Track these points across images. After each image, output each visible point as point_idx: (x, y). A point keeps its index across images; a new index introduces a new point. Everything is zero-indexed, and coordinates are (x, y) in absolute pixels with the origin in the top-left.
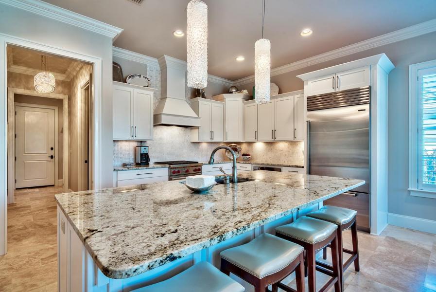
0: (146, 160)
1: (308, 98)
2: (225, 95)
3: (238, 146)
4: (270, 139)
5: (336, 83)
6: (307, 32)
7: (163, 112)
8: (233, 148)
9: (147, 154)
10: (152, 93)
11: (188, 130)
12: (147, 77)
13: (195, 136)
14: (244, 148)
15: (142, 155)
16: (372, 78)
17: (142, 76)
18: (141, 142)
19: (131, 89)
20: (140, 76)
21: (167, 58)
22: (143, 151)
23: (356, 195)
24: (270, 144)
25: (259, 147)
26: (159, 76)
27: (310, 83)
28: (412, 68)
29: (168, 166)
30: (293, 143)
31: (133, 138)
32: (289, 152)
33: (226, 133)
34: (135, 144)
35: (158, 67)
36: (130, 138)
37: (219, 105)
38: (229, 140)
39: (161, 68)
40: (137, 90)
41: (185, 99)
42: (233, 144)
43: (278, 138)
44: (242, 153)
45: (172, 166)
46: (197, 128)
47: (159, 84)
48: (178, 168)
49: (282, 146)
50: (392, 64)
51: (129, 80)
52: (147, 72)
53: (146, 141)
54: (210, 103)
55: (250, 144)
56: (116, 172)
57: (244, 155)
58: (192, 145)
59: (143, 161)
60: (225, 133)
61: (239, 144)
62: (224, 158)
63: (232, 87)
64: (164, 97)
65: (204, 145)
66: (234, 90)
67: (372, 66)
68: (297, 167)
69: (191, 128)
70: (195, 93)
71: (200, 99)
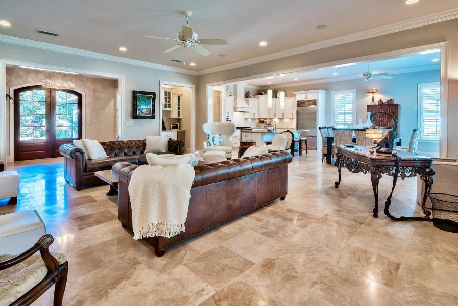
1: (297, 102)
2: (260, 96)
4: (281, 117)
5: (306, 97)
7: (238, 106)
11: (243, 113)
13: (247, 116)
14: (268, 121)
16: (318, 96)
23: (312, 137)
24: (281, 119)
27: (298, 95)
28: (333, 92)
30: (292, 119)
32: (290, 123)
37: (257, 101)
38: (261, 118)
41: (244, 99)
43: (285, 117)
44: (267, 123)
45: (242, 129)
46: (249, 112)
47: (234, 93)
49: (286, 120)
50: (325, 91)
55: (271, 119)
61: (265, 119)
62: (258, 127)
63: (263, 91)
64: (236, 99)
65: (249, 120)
66: (263, 93)
67: (317, 93)
68: (293, 129)
69: (245, 112)
70: (247, 95)
71: (249, 98)
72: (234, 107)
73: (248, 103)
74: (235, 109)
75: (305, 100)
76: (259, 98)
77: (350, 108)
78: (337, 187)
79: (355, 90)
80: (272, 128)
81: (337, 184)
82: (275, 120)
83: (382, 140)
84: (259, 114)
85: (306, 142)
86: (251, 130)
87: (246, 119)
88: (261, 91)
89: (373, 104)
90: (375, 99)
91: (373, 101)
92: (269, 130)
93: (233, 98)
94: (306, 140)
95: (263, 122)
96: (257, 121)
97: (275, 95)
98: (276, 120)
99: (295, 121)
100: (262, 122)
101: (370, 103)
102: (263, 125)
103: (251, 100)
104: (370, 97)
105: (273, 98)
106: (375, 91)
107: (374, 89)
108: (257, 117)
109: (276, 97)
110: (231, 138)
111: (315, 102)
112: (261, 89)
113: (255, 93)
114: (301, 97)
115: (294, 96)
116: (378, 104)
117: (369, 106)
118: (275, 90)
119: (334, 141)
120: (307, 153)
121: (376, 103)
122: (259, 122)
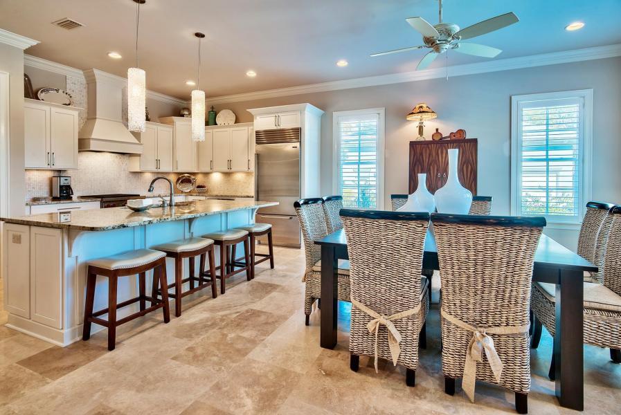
0: (67, 193)
1: (256, 132)
2: (176, 119)
3: (193, 177)
4: (226, 170)
5: (277, 122)
6: (251, 74)
7: (93, 136)
8: (185, 179)
9: (69, 186)
10: (76, 113)
12: (67, 92)
13: (136, 165)
14: (199, 179)
15: (61, 187)
16: (303, 122)
17: (61, 91)
18: (60, 171)
19: (47, 108)
20: (57, 91)
21: (96, 72)
22: (63, 182)
23: (291, 218)
24: (228, 174)
25: (216, 178)
26: (85, 91)
27: (258, 118)
28: (335, 114)
29: (100, 199)
31: (49, 166)
32: (246, 183)
33: (177, 162)
34: (50, 174)
35: (83, 80)
36: (46, 166)
37: (168, 129)
38: (180, 170)
39: (87, 81)
40: (54, 109)
41: (121, 121)
42: (186, 175)
43: (234, 169)
44: (197, 184)
45: (104, 199)
46: (139, 155)
47: (85, 100)
48: (113, 201)
49: (238, 177)
50: (319, 110)
51: (41, 95)
52: (68, 86)
53: (65, 171)
54: (155, 127)
55: (206, 174)
56: (29, 207)
57: (199, 187)
59: (65, 193)
60: (175, 162)
61: (194, 174)
62: (175, 191)
63: (185, 109)
64: (92, 117)
66: (186, 112)
67: (302, 112)
68: (248, 197)
69: (130, 155)
72: (79, 139)
74: (83, 146)
75: (275, 128)
76: (172, 123)
79: (382, 111)
82: (213, 176)
85: (270, 235)
87: (136, 174)
88: (179, 108)
89: (422, 139)
90: (425, 129)
91: (421, 132)
92: (137, 211)
95: (188, 181)
96: (173, 178)
101: (415, 137)
102: (188, 188)
103: (149, 127)
105: (207, 124)
106: (426, 110)
107: (424, 106)
108: (168, 168)
109: (215, 124)
111: (297, 133)
112: (182, 103)
113: (168, 111)
114: (264, 121)
115: (251, 119)
116: (430, 139)
117: (413, 145)
118: (213, 108)
119: (347, 258)
120: (272, 267)
121: (428, 136)
122: (178, 180)
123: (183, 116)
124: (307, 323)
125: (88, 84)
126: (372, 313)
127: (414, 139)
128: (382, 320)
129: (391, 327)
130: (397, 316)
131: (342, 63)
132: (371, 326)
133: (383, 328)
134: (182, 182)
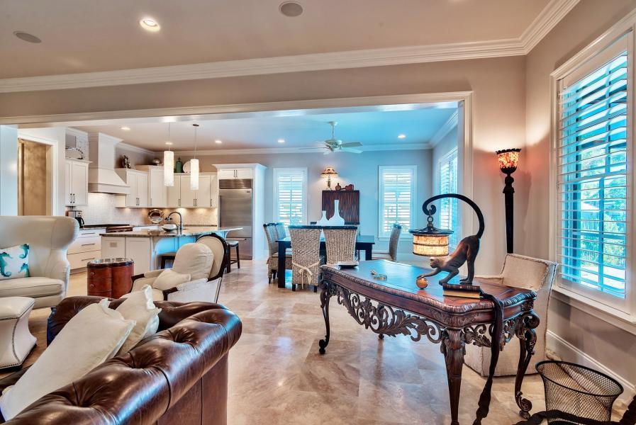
1: (220, 181)
2: (150, 167)
3: (161, 211)
4: (191, 206)
5: (235, 175)
6: (218, 142)
9: (81, 217)
11: (113, 196)
12: (79, 149)
13: (121, 202)
14: (166, 213)
17: (75, 149)
22: (77, 214)
23: (245, 240)
24: (191, 209)
27: (221, 170)
28: (274, 170)
29: (105, 227)
30: (210, 209)
31: (71, 204)
32: (207, 215)
35: (86, 139)
36: (69, 204)
37: (144, 175)
39: (89, 140)
40: (74, 163)
41: (114, 170)
42: (155, 210)
43: (198, 206)
44: (165, 217)
46: (126, 195)
49: (201, 211)
50: (264, 167)
54: (135, 173)
55: (172, 209)
58: (117, 211)
61: (161, 209)
62: (147, 222)
63: (156, 158)
64: (94, 166)
65: (128, 211)
66: (157, 162)
67: (253, 169)
68: (212, 226)
69: (116, 194)
70: (121, 163)
71: (127, 169)
72: (89, 184)
73: (124, 178)
74: (92, 188)
75: (234, 178)
76: (147, 170)
77: (299, 194)
78: (322, 352)
79: (306, 170)
80: (175, 227)
81: (323, 344)
82: (179, 210)
83: (452, 260)
84: (149, 200)
85: (237, 248)
86: (131, 229)
87: (120, 209)
88: (152, 158)
89: (329, 189)
90: (331, 184)
91: (329, 185)
92: (168, 231)
93: (87, 165)
94: (238, 244)
95: (157, 214)
96: (145, 212)
97: (179, 167)
98: (182, 211)
99: (216, 212)
100: (154, 213)
101: (326, 188)
102: (157, 220)
103: (131, 174)
104: (325, 179)
105: (176, 171)
106: (332, 172)
107: (331, 169)
108: (143, 204)
109: (182, 172)
110: (63, 255)
111: (249, 183)
112: (153, 154)
113: (141, 160)
114: (225, 173)
115: (215, 170)
116: (335, 189)
117: (324, 193)
118: (179, 159)
119: (291, 247)
120: (239, 267)
121: (333, 188)
122: (149, 214)
123: (155, 164)
124: (270, 283)
125: (89, 142)
126: (301, 267)
127: (325, 190)
128: (305, 268)
129: (308, 270)
130: (311, 266)
131: (281, 141)
132: (300, 271)
133: (305, 271)
134: (152, 215)
